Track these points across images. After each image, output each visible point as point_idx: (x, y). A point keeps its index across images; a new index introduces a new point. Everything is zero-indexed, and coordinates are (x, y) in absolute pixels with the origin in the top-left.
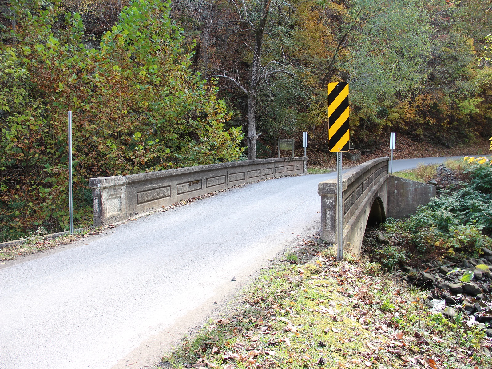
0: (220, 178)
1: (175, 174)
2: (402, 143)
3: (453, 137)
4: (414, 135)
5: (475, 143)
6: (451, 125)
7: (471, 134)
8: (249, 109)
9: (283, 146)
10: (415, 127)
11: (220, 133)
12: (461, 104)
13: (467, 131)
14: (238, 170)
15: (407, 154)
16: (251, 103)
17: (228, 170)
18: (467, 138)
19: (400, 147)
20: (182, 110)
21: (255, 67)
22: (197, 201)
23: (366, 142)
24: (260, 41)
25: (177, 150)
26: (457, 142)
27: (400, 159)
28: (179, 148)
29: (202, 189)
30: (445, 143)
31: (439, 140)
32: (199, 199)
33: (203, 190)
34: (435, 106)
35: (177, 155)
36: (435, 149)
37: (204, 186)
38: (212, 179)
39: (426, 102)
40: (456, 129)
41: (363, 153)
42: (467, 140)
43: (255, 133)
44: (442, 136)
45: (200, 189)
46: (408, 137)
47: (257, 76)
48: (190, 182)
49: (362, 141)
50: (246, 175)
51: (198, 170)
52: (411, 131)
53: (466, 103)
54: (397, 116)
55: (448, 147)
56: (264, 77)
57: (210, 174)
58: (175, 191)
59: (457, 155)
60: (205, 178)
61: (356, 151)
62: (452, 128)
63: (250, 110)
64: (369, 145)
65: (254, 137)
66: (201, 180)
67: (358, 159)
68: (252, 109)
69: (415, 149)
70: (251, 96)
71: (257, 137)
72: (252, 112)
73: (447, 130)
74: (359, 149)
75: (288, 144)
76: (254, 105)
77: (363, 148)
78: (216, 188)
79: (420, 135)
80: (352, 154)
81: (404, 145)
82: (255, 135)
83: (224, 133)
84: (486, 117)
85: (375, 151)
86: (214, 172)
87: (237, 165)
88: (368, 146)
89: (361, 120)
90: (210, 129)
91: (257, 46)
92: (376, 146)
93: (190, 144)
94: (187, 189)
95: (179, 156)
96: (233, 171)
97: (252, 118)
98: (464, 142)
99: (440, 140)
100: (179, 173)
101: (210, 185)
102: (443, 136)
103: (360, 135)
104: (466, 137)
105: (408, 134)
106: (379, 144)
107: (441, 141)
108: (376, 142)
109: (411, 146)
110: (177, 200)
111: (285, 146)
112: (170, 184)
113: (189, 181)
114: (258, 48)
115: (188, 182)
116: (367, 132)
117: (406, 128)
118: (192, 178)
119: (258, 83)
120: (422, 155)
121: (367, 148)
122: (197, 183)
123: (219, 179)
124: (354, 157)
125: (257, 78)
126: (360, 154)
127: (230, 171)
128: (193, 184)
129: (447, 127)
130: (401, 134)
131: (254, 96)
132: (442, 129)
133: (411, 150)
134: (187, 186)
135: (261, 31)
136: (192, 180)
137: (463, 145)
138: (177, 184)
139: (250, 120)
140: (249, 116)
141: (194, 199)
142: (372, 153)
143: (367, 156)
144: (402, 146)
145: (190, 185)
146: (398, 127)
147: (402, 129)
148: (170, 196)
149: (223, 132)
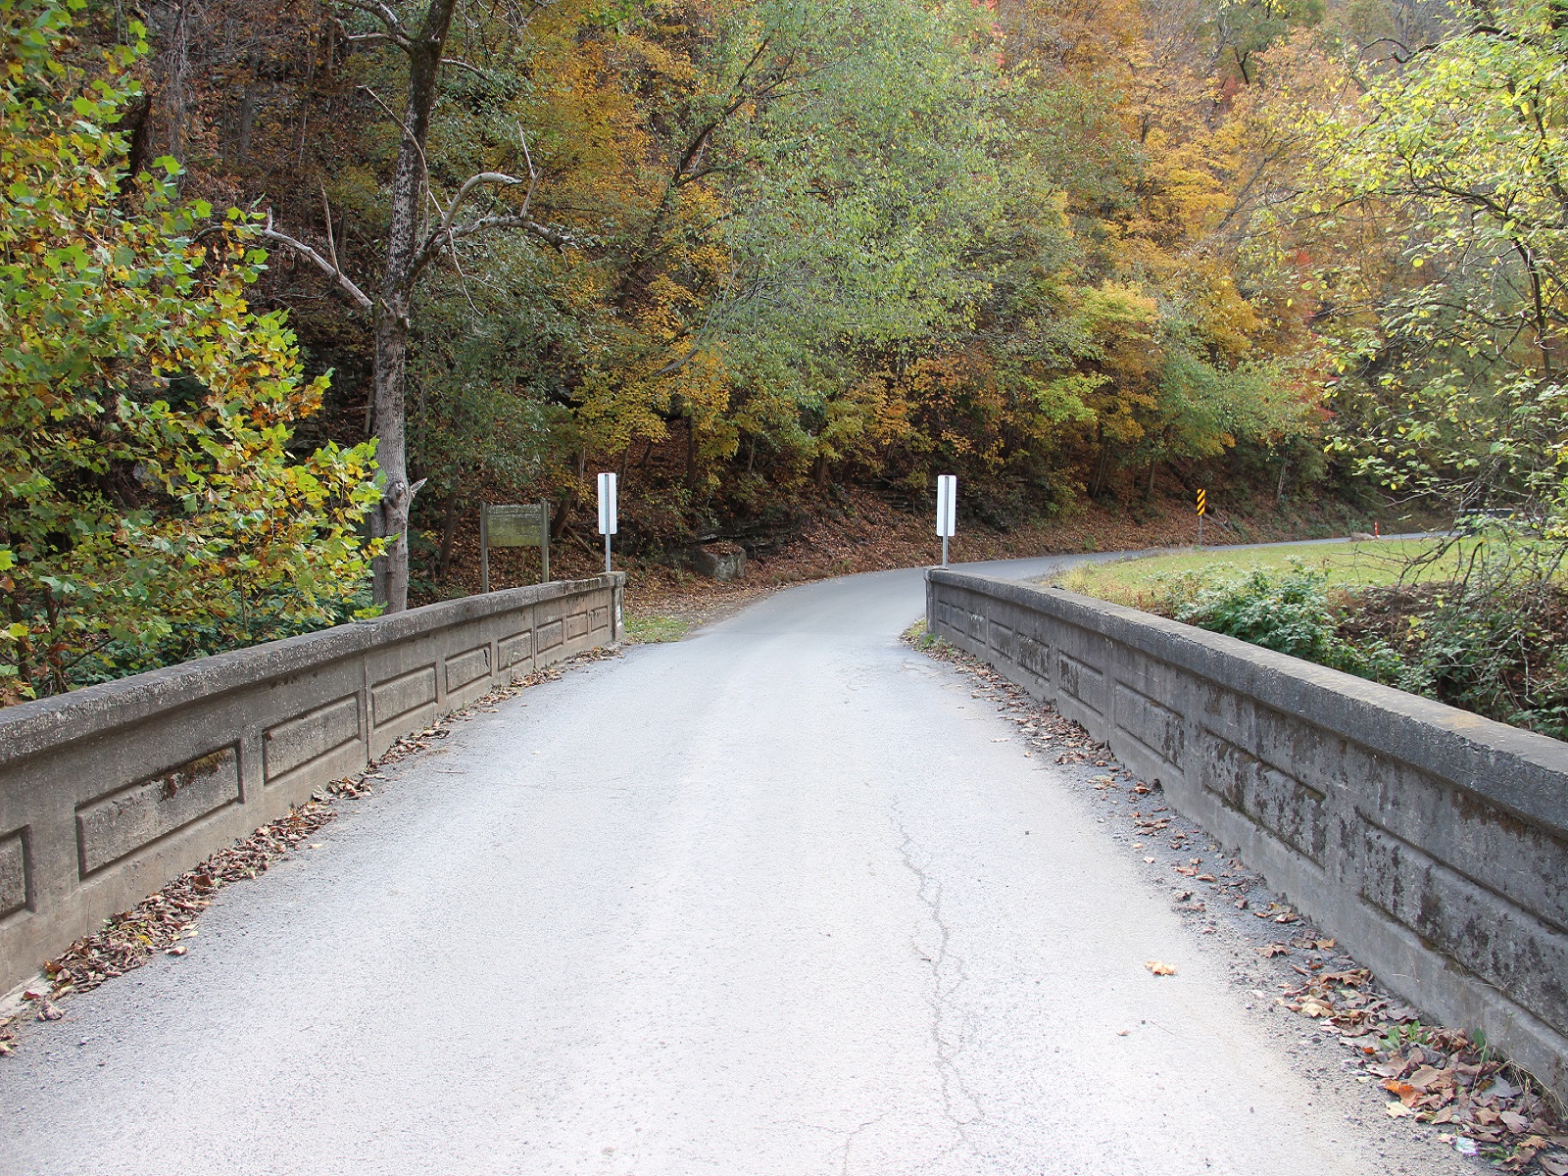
0: (334, 716)
1: (60, 737)
2: (865, 518)
3: (1015, 498)
4: (900, 491)
5: (1073, 515)
6: (1010, 460)
7: (1065, 488)
8: (381, 374)
9: (501, 530)
10: (903, 464)
11: (272, 469)
12: (1044, 393)
13: (1051, 480)
14: (408, 658)
15: (886, 554)
16: (389, 350)
17: (368, 662)
18: (1051, 498)
19: (863, 531)
20: (80, 351)
21: (406, 200)
22: (226, 895)
23: (757, 516)
24: (427, 90)
25: (51, 552)
26: (1026, 514)
27: (865, 570)
28: (61, 541)
29: (240, 800)
30: (992, 516)
31: (975, 507)
32: (232, 875)
33: (246, 807)
34: (965, 397)
35: (52, 581)
36: (965, 535)
37: (254, 781)
38: (291, 726)
39: (943, 382)
40: (1022, 470)
41: (750, 554)
42: (1053, 507)
43: (404, 479)
44: (983, 494)
45: (230, 803)
46: (883, 498)
47: (413, 236)
48: (170, 770)
49: (742, 509)
50: (441, 679)
51: (221, 686)
52: (890, 478)
53: (1057, 388)
54: (855, 425)
55: (1004, 530)
56: (446, 242)
57: (285, 700)
58: (67, 858)
59: (1030, 555)
60: (254, 728)
61: (727, 546)
62: (1008, 468)
63: (384, 380)
64: (765, 525)
65: (399, 495)
66: (236, 745)
67: (736, 575)
68: (392, 378)
69: (907, 538)
70: (390, 318)
71: (413, 491)
72: (390, 387)
73: (997, 476)
74: (735, 540)
75: (521, 523)
76: (399, 357)
77: (748, 535)
78: (314, 774)
79: (917, 490)
80: (716, 557)
81: (872, 524)
82: (404, 484)
83: (289, 474)
84: (1106, 434)
85: (786, 543)
86: (302, 684)
87: (406, 632)
88: (763, 529)
89: (745, 436)
90: (223, 455)
91: (415, 111)
92: (786, 526)
93: (124, 522)
94: (151, 821)
95: (67, 588)
96: (386, 665)
97: (391, 413)
98: (1045, 513)
99: (979, 507)
100: (90, 727)
101: (287, 766)
102: (986, 494)
103: (738, 488)
104: (1050, 496)
105: (883, 486)
106: (797, 521)
107: (981, 510)
108: (787, 514)
109: (894, 527)
110: (88, 921)
111: (512, 530)
112: (30, 820)
113: (165, 763)
114: (417, 122)
115: (156, 777)
116: (761, 479)
117: (878, 466)
118: (180, 742)
119: (420, 264)
120: (932, 556)
121: (758, 536)
122: (213, 770)
123: (326, 719)
124: (723, 568)
125: (412, 245)
126: (743, 555)
127: (375, 668)
128: (188, 780)
129: (997, 466)
130: (861, 487)
131: (401, 322)
132: (983, 472)
133: (895, 538)
134: (152, 808)
135: (434, 51)
136: (182, 757)
137: (1043, 523)
138: (80, 807)
139: (381, 420)
140: (381, 404)
141: (202, 882)
142: (777, 553)
143: (762, 562)
144: (868, 527)
145: (169, 790)
146: (853, 465)
147: (865, 469)
148: (28, 906)
149: (286, 466)
